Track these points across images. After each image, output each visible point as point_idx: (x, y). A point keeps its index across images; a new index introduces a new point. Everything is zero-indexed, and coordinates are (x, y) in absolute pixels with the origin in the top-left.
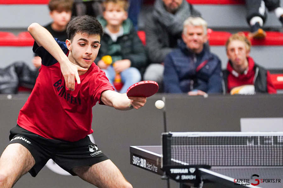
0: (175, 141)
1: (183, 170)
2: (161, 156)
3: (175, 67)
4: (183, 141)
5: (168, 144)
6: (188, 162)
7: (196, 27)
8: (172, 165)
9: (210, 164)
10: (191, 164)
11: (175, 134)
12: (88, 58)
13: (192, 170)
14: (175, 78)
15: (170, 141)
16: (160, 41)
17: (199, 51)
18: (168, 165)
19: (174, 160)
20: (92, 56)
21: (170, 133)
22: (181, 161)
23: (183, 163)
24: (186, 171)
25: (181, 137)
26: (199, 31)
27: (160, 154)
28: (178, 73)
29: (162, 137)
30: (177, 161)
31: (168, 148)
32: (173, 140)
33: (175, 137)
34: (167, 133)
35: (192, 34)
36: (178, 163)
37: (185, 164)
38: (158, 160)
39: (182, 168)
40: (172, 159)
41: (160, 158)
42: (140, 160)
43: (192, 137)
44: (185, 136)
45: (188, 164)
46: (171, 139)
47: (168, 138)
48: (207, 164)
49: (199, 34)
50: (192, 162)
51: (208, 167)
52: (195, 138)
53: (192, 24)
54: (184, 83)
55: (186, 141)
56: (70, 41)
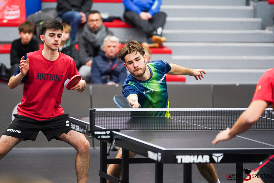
0: (98, 114)
1: (102, 132)
2: (89, 123)
3: (98, 67)
4: (103, 114)
5: (93, 115)
6: (106, 127)
7: (113, 42)
8: (95, 129)
9: (119, 129)
10: (107, 128)
11: (97, 110)
12: (56, 44)
13: (108, 132)
14: (98, 74)
15: (94, 114)
16: (87, 51)
17: (113, 57)
18: (93, 129)
19: (97, 126)
20: (58, 42)
21: (94, 109)
22: (101, 126)
23: (102, 128)
24: (104, 133)
25: (101, 111)
26: (114, 44)
27: (88, 122)
28: (100, 71)
29: (89, 111)
30: (99, 127)
31: (93, 119)
32: (96, 113)
33: (98, 111)
34: (93, 109)
35: (109, 47)
36: (99, 128)
37: (104, 128)
38: (86, 126)
39: (102, 131)
40: (95, 126)
41: (88, 124)
42: (75, 126)
43: (108, 112)
44: (104, 111)
45: (105, 129)
46: (95, 112)
47: (93, 112)
48: (118, 129)
49: (114, 47)
50: (108, 128)
51: (118, 131)
52: (110, 112)
53: (110, 40)
54: (103, 77)
55: (104, 114)
56: (43, 36)
